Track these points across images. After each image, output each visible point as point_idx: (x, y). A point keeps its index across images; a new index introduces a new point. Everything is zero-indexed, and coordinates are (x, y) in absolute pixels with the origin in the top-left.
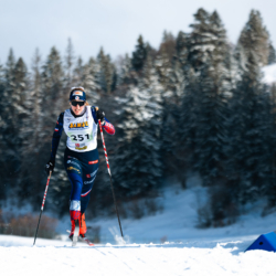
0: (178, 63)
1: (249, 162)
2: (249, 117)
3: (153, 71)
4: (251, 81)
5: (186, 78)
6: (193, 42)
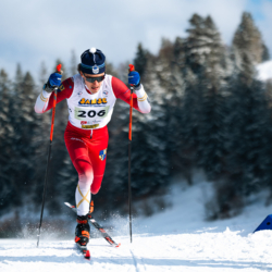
0: (177, 68)
2: (247, 113)
3: (153, 76)
4: (247, 78)
5: (185, 81)
6: (190, 46)
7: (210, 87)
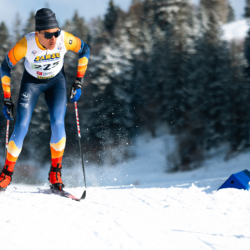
0: (145, 24)
1: (212, 111)
2: (211, 71)
3: (123, 31)
4: (213, 37)
5: (154, 38)
6: (159, 4)
7: (177, 44)
